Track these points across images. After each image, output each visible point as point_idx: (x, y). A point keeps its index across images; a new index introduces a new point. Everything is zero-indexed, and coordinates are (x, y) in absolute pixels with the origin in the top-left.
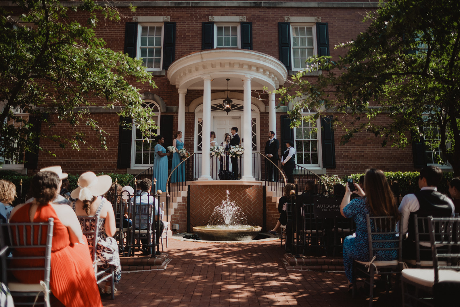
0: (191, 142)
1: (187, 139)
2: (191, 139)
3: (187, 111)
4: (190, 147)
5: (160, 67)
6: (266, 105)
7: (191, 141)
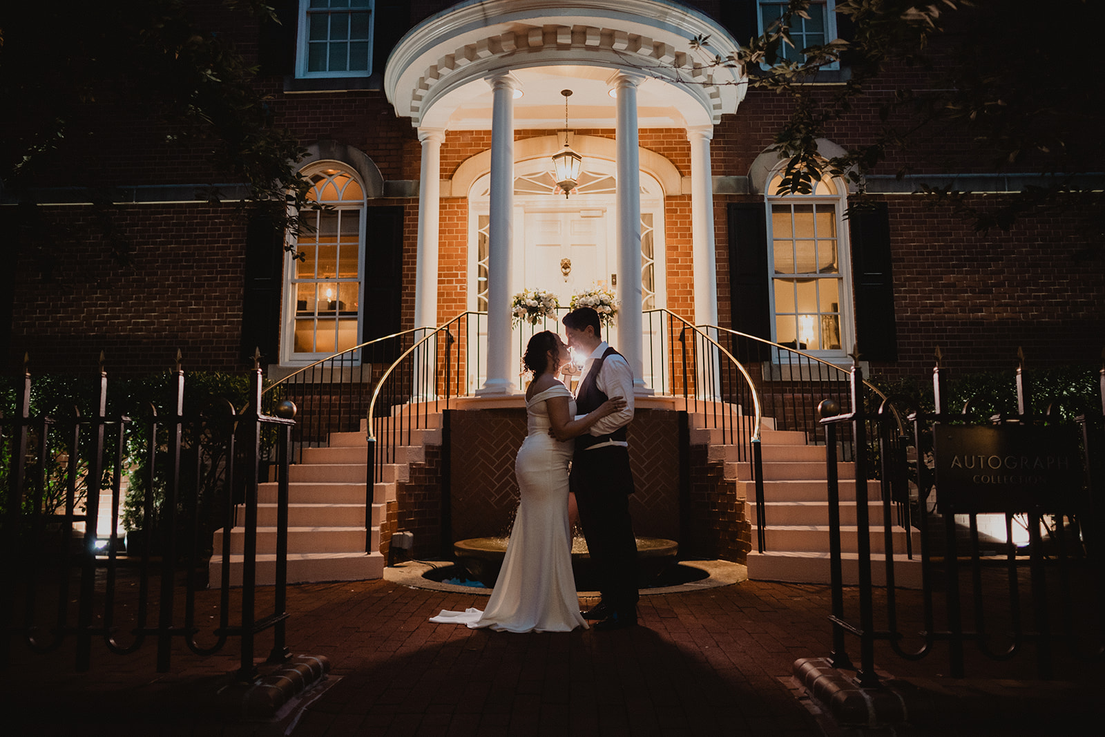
0: (458, 285)
1: (445, 276)
2: (456, 275)
3: (447, 195)
4: (454, 301)
5: (365, 68)
6: (682, 175)
7: (458, 281)
